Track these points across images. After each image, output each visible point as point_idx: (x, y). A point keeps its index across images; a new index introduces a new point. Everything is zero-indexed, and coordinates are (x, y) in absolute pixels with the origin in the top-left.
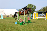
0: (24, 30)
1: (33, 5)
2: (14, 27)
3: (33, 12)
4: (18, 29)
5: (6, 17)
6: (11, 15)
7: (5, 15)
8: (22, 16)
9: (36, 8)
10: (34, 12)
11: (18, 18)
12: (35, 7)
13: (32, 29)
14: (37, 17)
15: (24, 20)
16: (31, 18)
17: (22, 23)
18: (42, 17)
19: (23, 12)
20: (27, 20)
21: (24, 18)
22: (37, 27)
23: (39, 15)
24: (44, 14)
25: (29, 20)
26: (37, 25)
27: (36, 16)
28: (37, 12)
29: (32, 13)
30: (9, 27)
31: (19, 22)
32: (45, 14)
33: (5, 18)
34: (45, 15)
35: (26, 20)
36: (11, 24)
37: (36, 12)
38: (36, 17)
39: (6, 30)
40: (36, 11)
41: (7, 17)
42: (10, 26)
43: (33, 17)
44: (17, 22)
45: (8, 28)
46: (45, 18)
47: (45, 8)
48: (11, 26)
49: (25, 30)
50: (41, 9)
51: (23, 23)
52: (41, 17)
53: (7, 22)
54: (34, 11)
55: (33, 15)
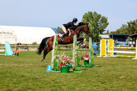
0: (74, 89)
1: (99, 16)
2: (43, 79)
3: (100, 35)
4: (56, 84)
5: (20, 50)
6: (35, 43)
7: (18, 44)
8: (66, 47)
9: (108, 24)
10: (102, 36)
11: (56, 54)
12: (105, 21)
13: (95, 86)
14: (111, 49)
15: (73, 60)
16: (95, 54)
17: (66, 68)
18: (125, 50)
19: (65, 35)
20: (82, 59)
21: (74, 53)
22: (109, 80)
23: (116, 44)
24: (131, 43)
25: (87, 59)
26: (110, 74)
27: (108, 48)
28: (111, 36)
29: (97, 40)
30: (30, 78)
31: (59, 65)
32: (134, 43)
33: (18, 54)
34: (135, 46)
35: (78, 59)
36: (35, 70)
37: (108, 36)
38: (108, 51)
39: (20, 87)
40: (108, 33)
41: (24, 50)
42: (33, 75)
43: (98, 49)
44: (52, 65)
45: (26, 83)
46: (135, 55)
47: (134, 23)
48: (36, 77)
49: (77, 89)
50: (124, 26)
51: (71, 67)
52: (122, 50)
53: (22, 65)
54: (101, 32)
55: (98, 44)
